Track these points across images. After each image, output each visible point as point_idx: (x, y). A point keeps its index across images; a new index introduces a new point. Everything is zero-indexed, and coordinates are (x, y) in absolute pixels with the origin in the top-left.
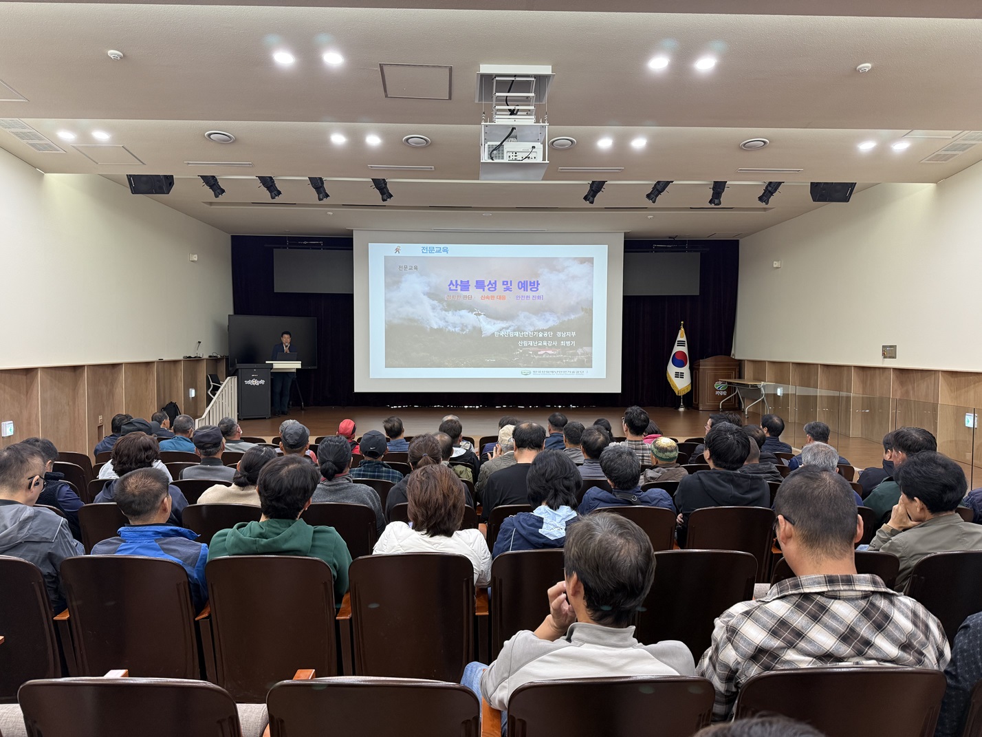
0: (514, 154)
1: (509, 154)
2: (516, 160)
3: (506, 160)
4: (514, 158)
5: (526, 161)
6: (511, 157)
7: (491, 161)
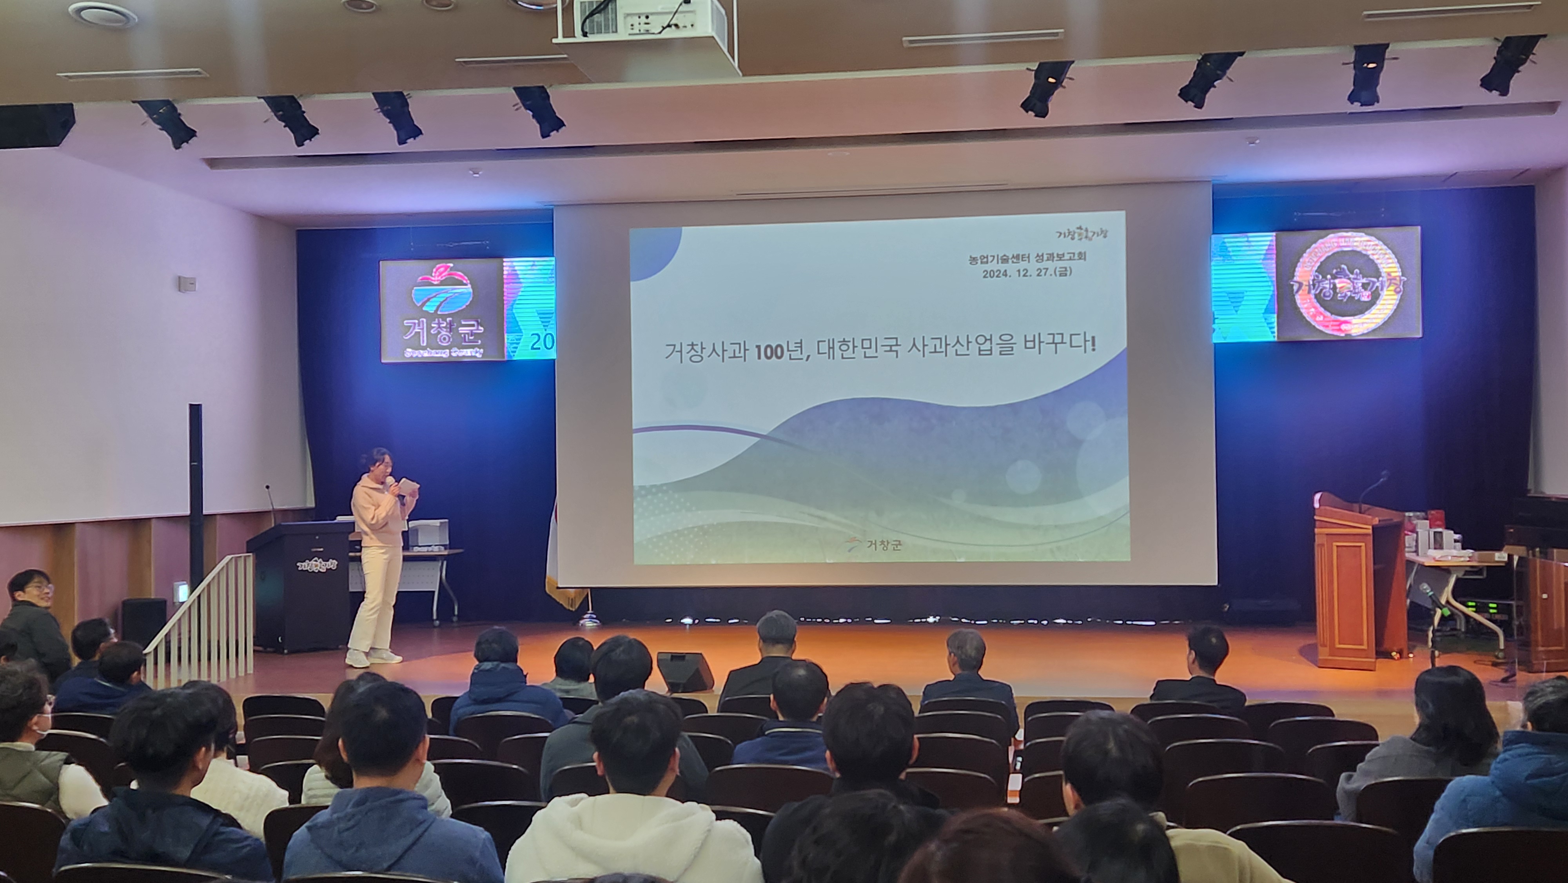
0: (643, 19)
1: (630, 20)
2: (647, 32)
3: (623, 35)
4: (644, 27)
5: (669, 34)
6: (636, 26)
7: (585, 40)
